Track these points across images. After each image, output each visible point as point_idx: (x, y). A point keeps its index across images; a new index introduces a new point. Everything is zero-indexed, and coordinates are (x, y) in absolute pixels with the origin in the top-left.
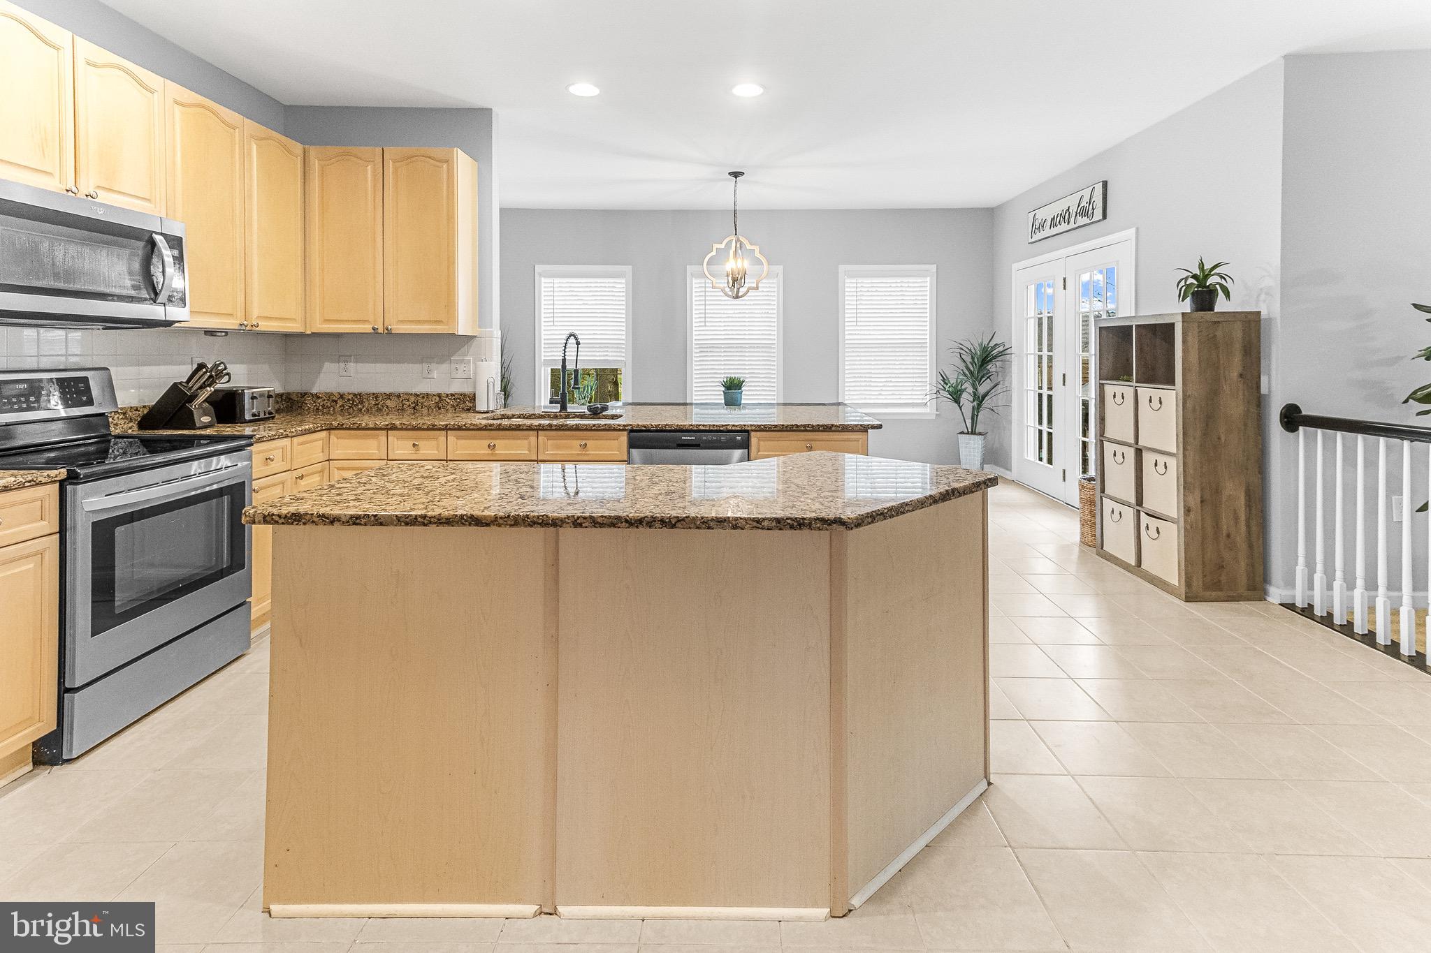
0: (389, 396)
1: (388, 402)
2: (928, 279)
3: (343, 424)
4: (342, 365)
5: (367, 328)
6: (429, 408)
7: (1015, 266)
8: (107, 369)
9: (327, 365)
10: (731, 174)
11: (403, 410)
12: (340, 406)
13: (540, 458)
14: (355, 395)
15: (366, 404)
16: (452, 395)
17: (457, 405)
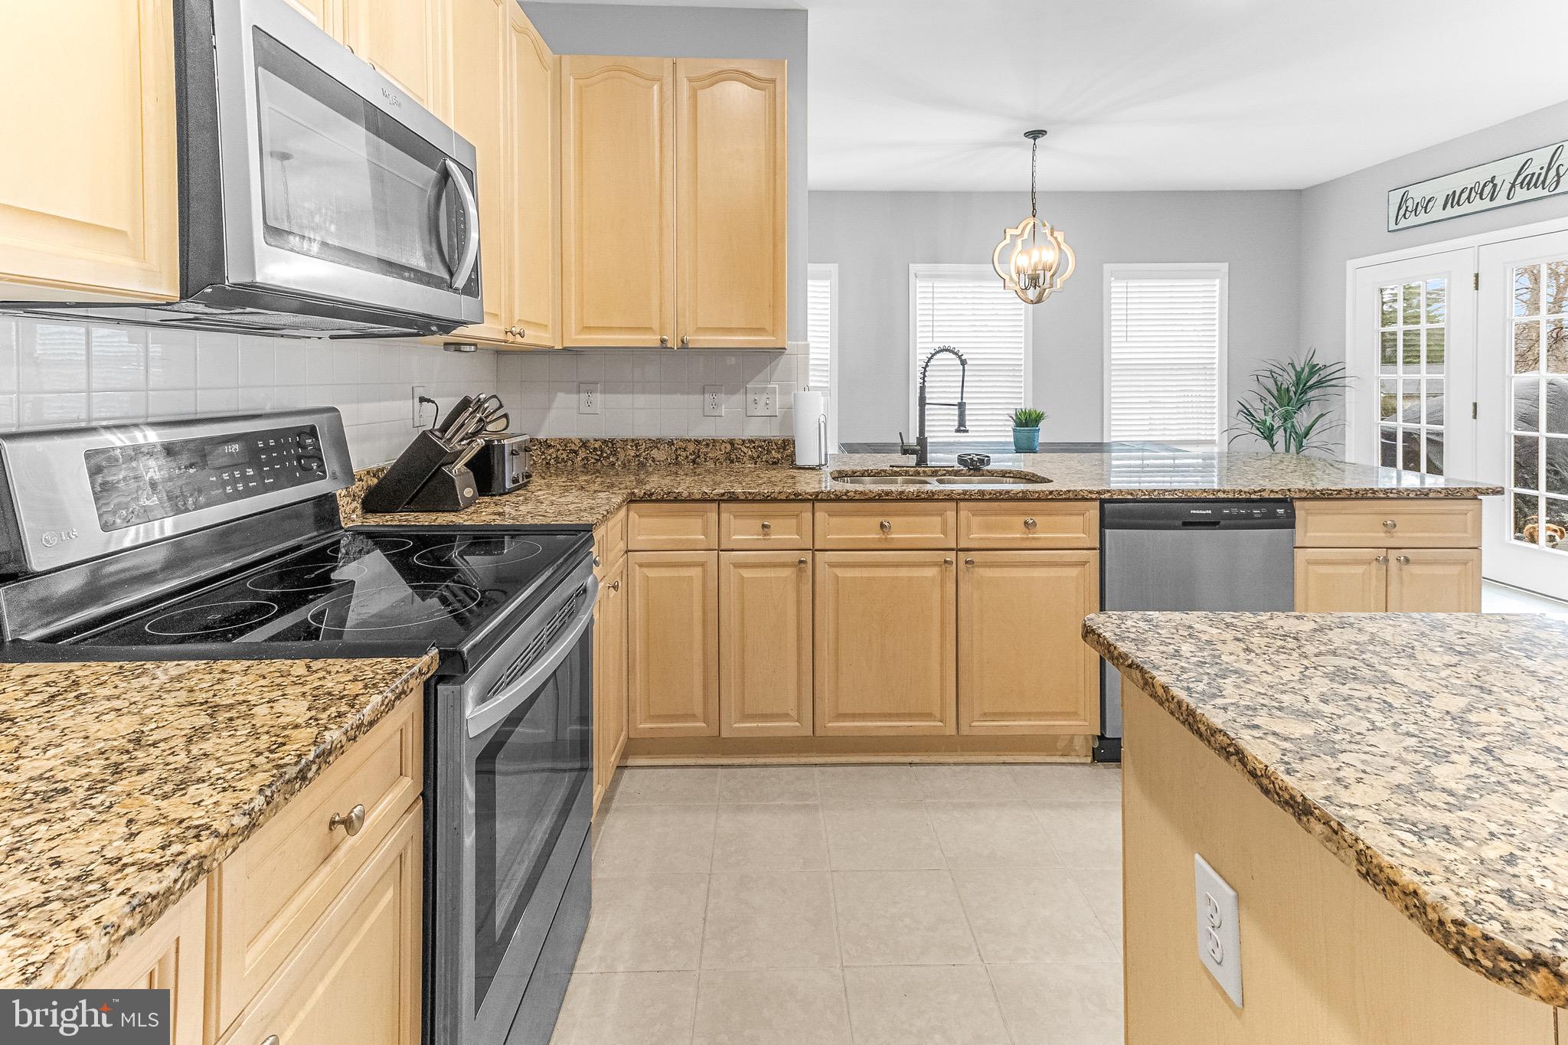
0: (656, 443)
1: (655, 453)
2: (1217, 282)
3: (652, 494)
4: (584, 396)
5: (651, 340)
6: (716, 460)
7: (1351, 264)
8: (334, 410)
9: (561, 396)
10: (1027, 135)
11: (677, 463)
12: (583, 459)
13: (962, 545)
14: (605, 442)
15: (622, 456)
16: (751, 441)
17: (758, 457)
